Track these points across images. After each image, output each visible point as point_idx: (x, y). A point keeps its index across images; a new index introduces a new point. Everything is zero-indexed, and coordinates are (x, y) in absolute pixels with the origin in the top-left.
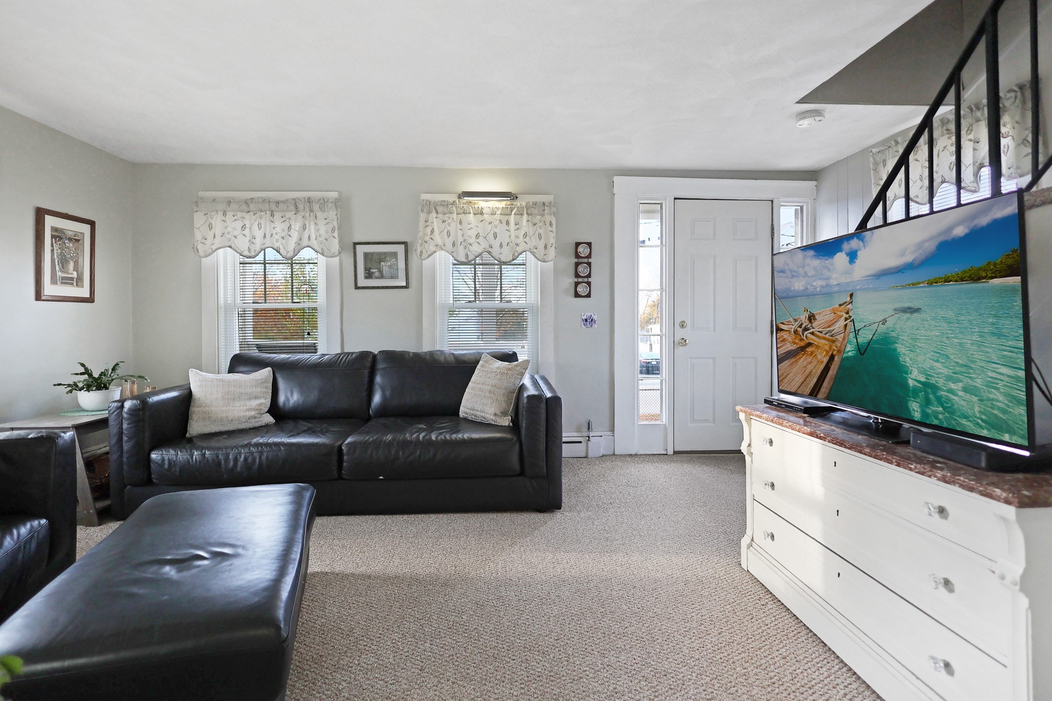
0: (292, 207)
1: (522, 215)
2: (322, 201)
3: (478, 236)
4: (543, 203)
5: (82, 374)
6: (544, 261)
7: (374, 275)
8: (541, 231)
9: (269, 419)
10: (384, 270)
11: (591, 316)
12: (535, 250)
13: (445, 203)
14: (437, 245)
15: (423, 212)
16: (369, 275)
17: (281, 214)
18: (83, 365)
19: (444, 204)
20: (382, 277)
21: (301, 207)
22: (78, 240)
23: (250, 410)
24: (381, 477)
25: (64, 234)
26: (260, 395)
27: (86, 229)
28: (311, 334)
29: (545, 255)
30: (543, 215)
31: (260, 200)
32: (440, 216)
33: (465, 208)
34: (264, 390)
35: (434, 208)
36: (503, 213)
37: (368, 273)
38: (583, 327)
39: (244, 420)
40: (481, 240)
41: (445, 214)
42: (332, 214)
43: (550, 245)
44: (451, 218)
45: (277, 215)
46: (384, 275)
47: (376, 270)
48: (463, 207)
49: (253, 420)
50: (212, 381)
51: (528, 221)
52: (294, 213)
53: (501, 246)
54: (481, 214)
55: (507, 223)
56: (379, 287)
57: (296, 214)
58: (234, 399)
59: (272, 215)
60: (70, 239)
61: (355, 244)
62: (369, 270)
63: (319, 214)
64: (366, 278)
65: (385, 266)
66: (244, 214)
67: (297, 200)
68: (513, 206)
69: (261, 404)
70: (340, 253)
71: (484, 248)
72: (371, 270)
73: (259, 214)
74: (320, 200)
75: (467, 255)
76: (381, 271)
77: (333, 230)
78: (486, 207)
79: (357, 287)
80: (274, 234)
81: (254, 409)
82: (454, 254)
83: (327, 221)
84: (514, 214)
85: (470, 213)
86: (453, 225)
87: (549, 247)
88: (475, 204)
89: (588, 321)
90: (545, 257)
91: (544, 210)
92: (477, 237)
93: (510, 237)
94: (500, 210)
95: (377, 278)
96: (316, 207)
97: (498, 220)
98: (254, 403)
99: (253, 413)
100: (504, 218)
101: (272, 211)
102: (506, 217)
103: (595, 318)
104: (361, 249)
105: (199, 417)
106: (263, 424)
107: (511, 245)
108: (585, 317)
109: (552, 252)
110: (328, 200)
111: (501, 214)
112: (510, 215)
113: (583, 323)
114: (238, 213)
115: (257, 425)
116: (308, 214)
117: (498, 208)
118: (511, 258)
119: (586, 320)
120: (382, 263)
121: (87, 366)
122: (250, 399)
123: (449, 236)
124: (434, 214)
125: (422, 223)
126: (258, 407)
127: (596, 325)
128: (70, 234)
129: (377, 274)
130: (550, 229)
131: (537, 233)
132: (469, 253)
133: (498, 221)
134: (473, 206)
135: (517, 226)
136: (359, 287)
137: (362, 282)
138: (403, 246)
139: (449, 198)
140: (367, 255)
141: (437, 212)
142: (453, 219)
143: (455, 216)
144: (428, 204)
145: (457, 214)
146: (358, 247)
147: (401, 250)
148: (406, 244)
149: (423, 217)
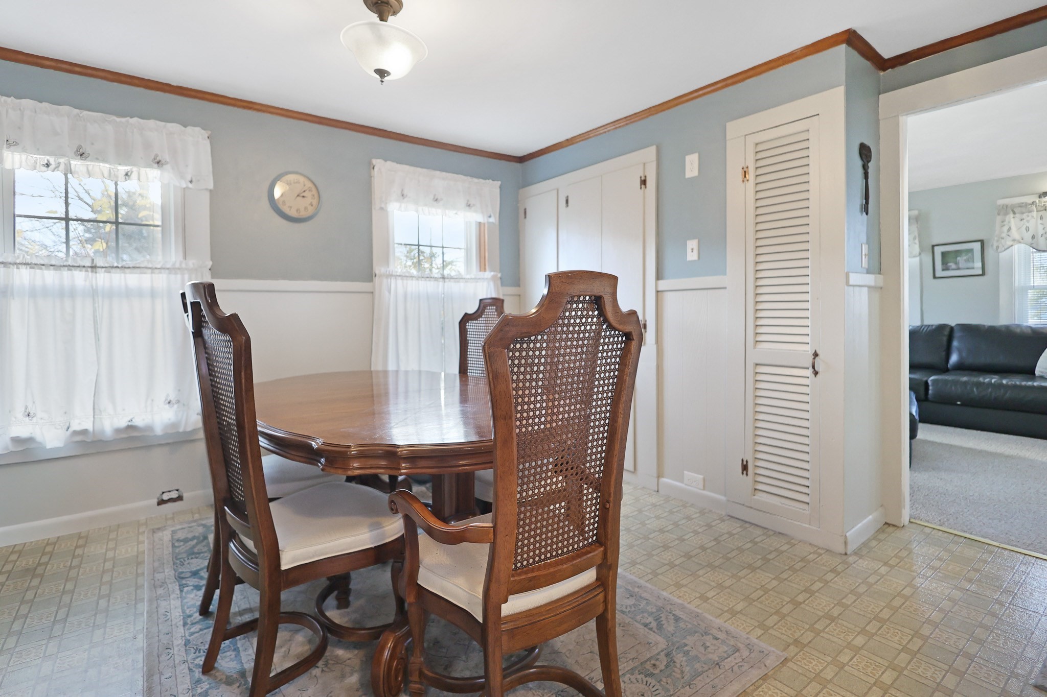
7: (951, 268)
10: (960, 263)
14: (1014, 240)
15: (999, 215)
16: (945, 269)
19: (1023, 205)
20: (959, 268)
24: (959, 403)
32: (1017, 215)
35: (1010, 210)
41: (1023, 213)
42: (914, 227)
44: (1030, 216)
46: (961, 266)
47: (953, 264)
56: (955, 276)
61: (933, 246)
62: (946, 264)
64: (943, 270)
65: (962, 260)
70: (920, 254)
72: (948, 264)
76: (957, 265)
77: (915, 238)
79: (935, 278)
82: (1034, 245)
86: (1033, 221)
95: (954, 269)
104: (938, 251)
120: (959, 258)
123: (1028, 231)
124: (1011, 215)
125: (999, 223)
129: (954, 267)
136: (937, 277)
137: (940, 273)
138: (979, 243)
139: (1028, 199)
140: (944, 254)
141: (1014, 213)
142: (1033, 217)
143: (1035, 214)
144: (1005, 207)
145: (1037, 211)
146: (936, 248)
147: (977, 247)
148: (982, 242)
149: (999, 218)
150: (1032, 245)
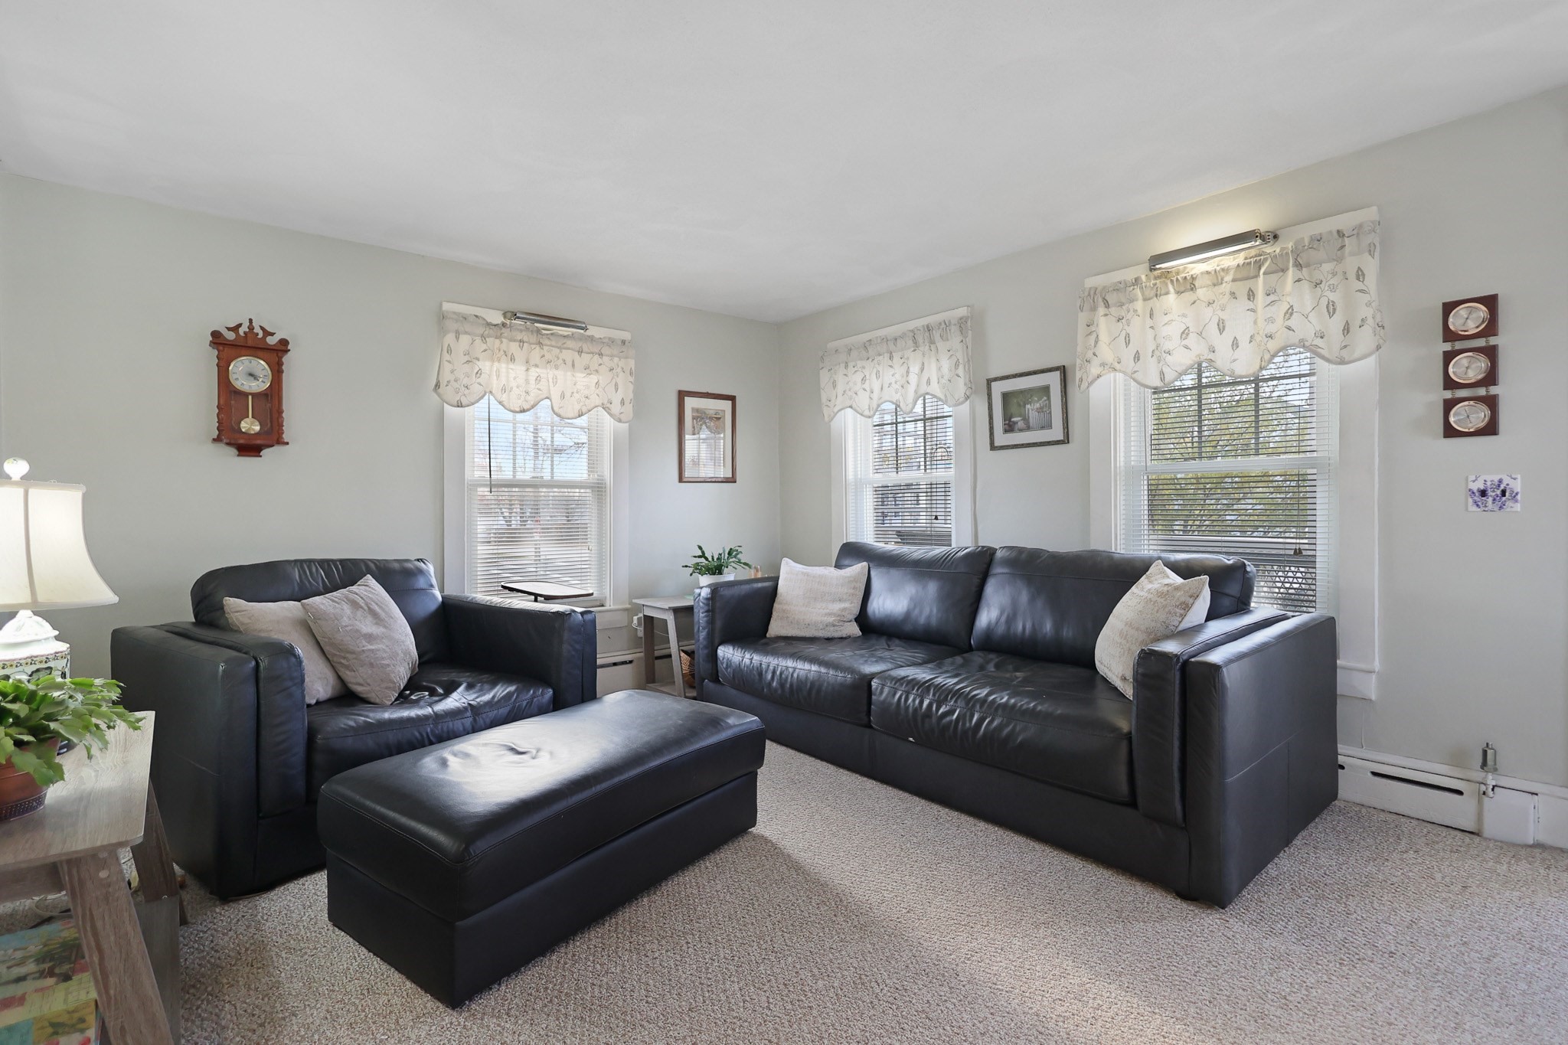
0: (910, 343)
1: (1284, 270)
2: (943, 326)
3: (1185, 333)
4: (1338, 232)
5: (700, 557)
6: (1342, 362)
7: (1016, 427)
8: (1332, 296)
9: (854, 630)
10: (1030, 415)
11: (1500, 481)
12: (1318, 342)
13: (1122, 286)
14: (1103, 365)
15: (1082, 311)
16: (1010, 428)
17: (900, 354)
18: (700, 548)
19: (1119, 288)
20: (1028, 428)
21: (920, 340)
22: (719, 419)
23: (830, 614)
24: (911, 739)
25: (705, 413)
26: (845, 597)
27: (726, 405)
28: (939, 517)
29: (1345, 347)
30: (1339, 260)
31: (879, 341)
32: (1113, 310)
33: (1158, 285)
34: (852, 591)
35: (1100, 300)
36: (1239, 276)
37: (1009, 425)
38: (1475, 508)
39: (821, 627)
40: (1192, 340)
41: (1121, 305)
42: (955, 341)
43: (1359, 322)
44: (1132, 310)
45: (896, 356)
46: (1031, 425)
47: (1020, 419)
48: (1156, 284)
49: (832, 628)
50: (797, 575)
51: (1299, 280)
52: (913, 349)
53: (1235, 344)
54: (1192, 289)
55: (1249, 295)
56: (1023, 445)
57: (914, 350)
58: (815, 599)
59: (891, 358)
60: (711, 418)
61: (989, 382)
62: (1010, 421)
63: (940, 344)
64: (1006, 431)
65: (1032, 409)
66: (864, 363)
67: (916, 332)
68: (1262, 257)
69: (845, 609)
70: (967, 398)
71: (1199, 355)
72: (1012, 420)
73: (877, 358)
74: (940, 324)
75: (1162, 373)
76: (1026, 420)
77: (957, 365)
78: (1202, 273)
79: (993, 447)
80: (893, 383)
81: (834, 615)
82: (1139, 376)
83: (951, 353)
84: (1264, 274)
85: (1167, 293)
86: (1136, 322)
87: (1354, 328)
88: (1178, 273)
89: (1490, 493)
90: (1345, 353)
91: (1343, 247)
92: (1184, 336)
93: (1255, 322)
94: (1232, 272)
95: (1021, 430)
96: (936, 335)
97: (1228, 294)
98: (837, 607)
99: (831, 619)
100: (1242, 288)
101: (891, 353)
102: (1249, 284)
103: (1517, 486)
104: (998, 388)
105: (778, 616)
106: (844, 636)
107: (1258, 338)
108: (1480, 485)
109: (1365, 339)
110: (950, 322)
111: (1234, 280)
112: (1257, 276)
113: (1470, 500)
114: (858, 362)
115: (836, 635)
116: (927, 347)
117: (1226, 270)
118: (1258, 367)
119: (1483, 493)
120: (1028, 406)
121: (704, 549)
122: (834, 601)
123: (1127, 343)
124: (1101, 310)
125: (1081, 329)
126: (839, 613)
127: (1518, 507)
128: (711, 413)
129: (1021, 424)
130: (1359, 285)
131: (1324, 302)
132: (1166, 370)
133: (1228, 296)
134: (1175, 279)
135: (1272, 298)
136: (997, 447)
137: (1001, 439)
138: (1058, 373)
139: (1129, 275)
140: (1006, 397)
141: (1107, 305)
142: (1135, 311)
143: (1139, 305)
144: (1092, 293)
145: (1145, 300)
146: (993, 384)
147: (1053, 380)
148: (1063, 370)
149: (1083, 318)
150: (1135, 376)
